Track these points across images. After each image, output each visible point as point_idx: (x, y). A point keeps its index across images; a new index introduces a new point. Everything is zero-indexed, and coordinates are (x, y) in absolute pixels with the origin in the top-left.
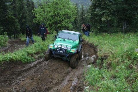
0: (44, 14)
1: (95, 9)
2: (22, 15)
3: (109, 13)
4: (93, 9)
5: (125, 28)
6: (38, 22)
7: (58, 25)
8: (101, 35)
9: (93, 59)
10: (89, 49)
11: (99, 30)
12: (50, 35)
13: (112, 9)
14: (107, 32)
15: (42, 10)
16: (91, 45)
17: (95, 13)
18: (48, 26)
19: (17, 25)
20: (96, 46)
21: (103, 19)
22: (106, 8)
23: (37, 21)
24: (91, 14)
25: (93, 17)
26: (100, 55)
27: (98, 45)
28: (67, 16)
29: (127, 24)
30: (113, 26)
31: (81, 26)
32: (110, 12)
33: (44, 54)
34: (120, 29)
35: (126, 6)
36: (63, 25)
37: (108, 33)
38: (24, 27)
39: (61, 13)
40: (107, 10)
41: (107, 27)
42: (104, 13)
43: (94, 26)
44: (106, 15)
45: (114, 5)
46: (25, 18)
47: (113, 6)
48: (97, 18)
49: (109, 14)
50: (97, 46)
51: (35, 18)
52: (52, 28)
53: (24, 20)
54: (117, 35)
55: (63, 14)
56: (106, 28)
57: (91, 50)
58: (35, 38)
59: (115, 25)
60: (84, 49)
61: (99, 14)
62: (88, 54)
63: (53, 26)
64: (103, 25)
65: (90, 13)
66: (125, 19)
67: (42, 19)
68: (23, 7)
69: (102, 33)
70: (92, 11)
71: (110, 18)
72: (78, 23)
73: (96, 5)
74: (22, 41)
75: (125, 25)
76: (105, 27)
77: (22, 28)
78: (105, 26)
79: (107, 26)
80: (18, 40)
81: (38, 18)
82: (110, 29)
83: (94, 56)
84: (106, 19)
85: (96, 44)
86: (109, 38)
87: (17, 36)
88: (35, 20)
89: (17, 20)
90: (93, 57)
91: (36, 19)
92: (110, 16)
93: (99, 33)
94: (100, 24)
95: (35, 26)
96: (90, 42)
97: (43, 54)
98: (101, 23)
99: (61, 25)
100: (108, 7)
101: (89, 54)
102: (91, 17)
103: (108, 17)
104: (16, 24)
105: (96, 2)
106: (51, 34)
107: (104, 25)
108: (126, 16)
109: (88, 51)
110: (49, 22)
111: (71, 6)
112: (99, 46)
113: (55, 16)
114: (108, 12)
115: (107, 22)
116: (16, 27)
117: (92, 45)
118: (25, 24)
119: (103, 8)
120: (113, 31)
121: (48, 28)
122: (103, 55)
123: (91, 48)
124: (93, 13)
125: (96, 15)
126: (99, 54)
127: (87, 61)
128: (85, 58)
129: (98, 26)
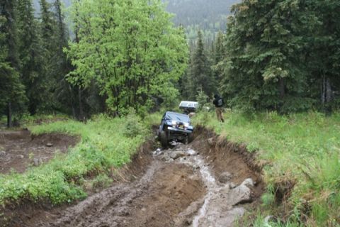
0: (99, 59)
1: (243, 45)
2: (28, 58)
3: (285, 58)
4: (237, 46)
5: (328, 97)
6: (80, 81)
7: (139, 92)
8: (260, 119)
9: (248, 189)
10: (228, 160)
11: (255, 106)
12: (117, 119)
13: (291, 46)
14: (278, 110)
15: (93, 47)
16: (236, 149)
17: (244, 57)
18: (109, 92)
19: (16, 89)
20: (250, 151)
21: (268, 75)
22: (275, 45)
23: (76, 79)
24: (232, 60)
25: (237, 68)
26: (272, 179)
27: (258, 150)
28: (161, 64)
29: (333, 89)
30: (293, 94)
31: (195, 89)
32: (286, 54)
34: (314, 101)
35: (330, 38)
36: (154, 92)
37: (282, 114)
38: (34, 93)
39: (147, 57)
40: (276, 50)
41: (276, 95)
42: (268, 58)
43: (242, 95)
44: (274, 64)
45: (297, 35)
46: (37, 67)
47: (295, 39)
48: (250, 71)
49: (284, 61)
50: (254, 152)
51: (72, 70)
52: (118, 99)
53: (34, 74)
54: (306, 120)
55: (152, 59)
56: (276, 100)
57: (237, 163)
58: (73, 127)
59: (300, 91)
60: (215, 158)
61: (255, 61)
62: (227, 174)
63: (124, 92)
64: (266, 92)
65: (230, 58)
66: (328, 74)
67: (92, 73)
68: (33, 37)
70: (236, 52)
71: (285, 73)
72: (186, 81)
73: (247, 35)
74: (33, 137)
75: (329, 90)
76: (271, 96)
77: (29, 96)
78: (274, 93)
79: (278, 94)
80: (19, 133)
81: (78, 71)
82: (285, 102)
83: (249, 181)
84: (274, 73)
85: (250, 146)
86: (285, 126)
87: (15, 120)
88: (73, 76)
89: (17, 75)
90: (244, 183)
91: (74, 73)
92: (287, 65)
93: (257, 114)
94: (258, 87)
95: (68, 90)
96: (233, 140)
97: (106, 177)
98: (262, 84)
99: (146, 91)
100: (280, 41)
101: (233, 174)
102: (233, 67)
103: (280, 69)
104: (14, 87)
105: (247, 27)
106: (120, 116)
107: (270, 91)
108: (329, 65)
109: (229, 164)
110: (113, 81)
111: (174, 37)
112: (261, 152)
113: (129, 64)
114: (281, 56)
115: (277, 83)
116: (16, 95)
117: (239, 150)
118: (37, 84)
119: (264, 43)
120: (295, 109)
121: (108, 97)
122: (278, 180)
123: (235, 157)
124: (237, 57)
125: (247, 64)
126: (266, 175)
127: (232, 197)
128: (223, 186)
129: (253, 95)
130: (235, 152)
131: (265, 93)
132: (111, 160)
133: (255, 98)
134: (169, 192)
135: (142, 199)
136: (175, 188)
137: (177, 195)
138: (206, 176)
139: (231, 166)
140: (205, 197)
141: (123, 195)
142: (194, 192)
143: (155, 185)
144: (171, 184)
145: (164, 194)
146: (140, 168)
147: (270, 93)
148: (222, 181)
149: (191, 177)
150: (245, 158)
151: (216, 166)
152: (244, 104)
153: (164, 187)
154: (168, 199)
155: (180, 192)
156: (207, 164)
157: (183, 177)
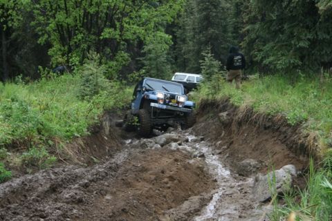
11: (302, 58)
16: (268, 124)
33: (52, 153)
57: (269, 145)
62: (253, 162)
69: (318, 71)
85: (291, 116)
93: (303, 71)
94: (307, 27)
96: (262, 109)
101: (261, 162)
109: (255, 149)
117: (273, 125)
123: (265, 137)
127: (260, 189)
128: (244, 180)
129: (299, 39)
130: (266, 128)
131: (320, 37)
132: (55, 126)
133: (302, 44)
134: (153, 177)
135: (106, 183)
136: (163, 172)
137: (167, 183)
138: (215, 167)
139: (258, 152)
140: (214, 191)
141: (75, 178)
142: (195, 182)
143: (128, 167)
144: (156, 167)
145: (145, 180)
146: (104, 149)
147: (328, 37)
148: (242, 173)
149: (192, 161)
150: (282, 136)
151: (232, 155)
152: (283, 55)
153: (144, 170)
154: (151, 186)
155: (171, 178)
156: (218, 151)
157: (176, 160)
